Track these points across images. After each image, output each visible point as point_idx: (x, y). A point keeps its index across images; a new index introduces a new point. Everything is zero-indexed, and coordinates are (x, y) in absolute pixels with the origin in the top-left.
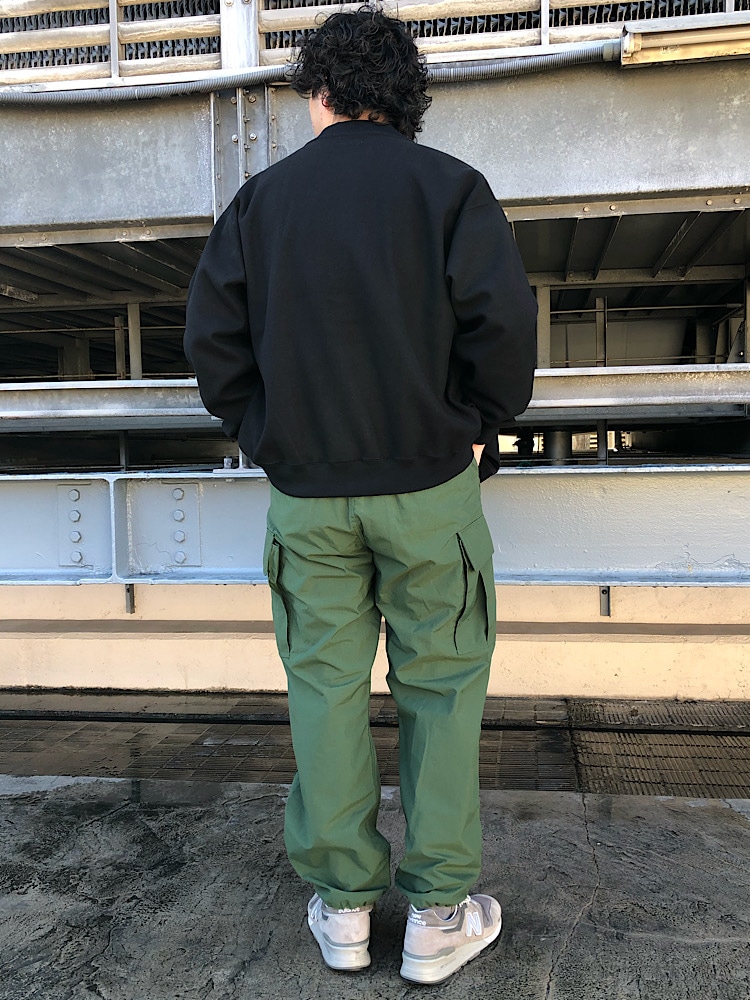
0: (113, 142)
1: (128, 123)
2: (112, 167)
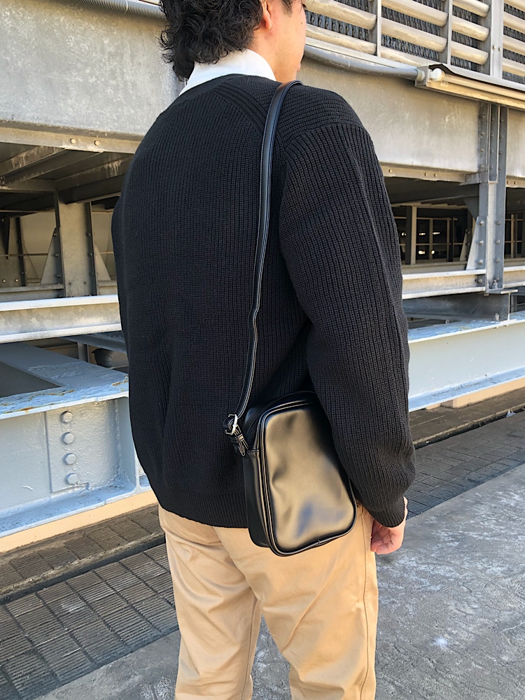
2: (79, 71)
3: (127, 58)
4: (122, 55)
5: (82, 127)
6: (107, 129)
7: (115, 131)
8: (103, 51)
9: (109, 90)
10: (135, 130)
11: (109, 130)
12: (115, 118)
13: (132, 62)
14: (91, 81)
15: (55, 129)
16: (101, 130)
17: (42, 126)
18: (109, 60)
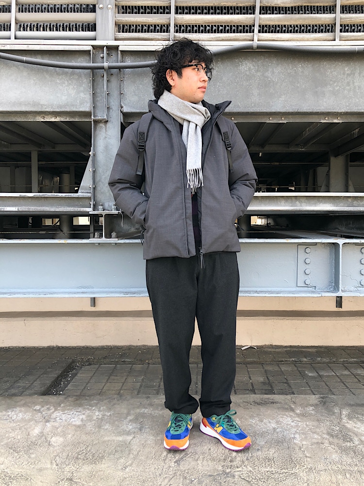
0: (331, 72)
1: (340, 64)
2: (331, 85)
3: (357, 75)
4: (354, 74)
5: (330, 111)
6: (343, 110)
7: (347, 111)
8: (344, 74)
9: (346, 92)
10: (358, 109)
11: (344, 111)
12: (348, 104)
13: (359, 76)
14: (336, 89)
15: (317, 114)
16: (340, 111)
17: (311, 112)
18: (347, 78)
